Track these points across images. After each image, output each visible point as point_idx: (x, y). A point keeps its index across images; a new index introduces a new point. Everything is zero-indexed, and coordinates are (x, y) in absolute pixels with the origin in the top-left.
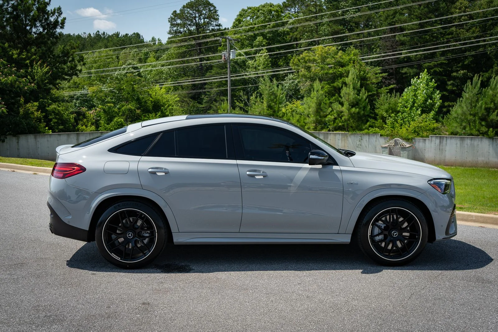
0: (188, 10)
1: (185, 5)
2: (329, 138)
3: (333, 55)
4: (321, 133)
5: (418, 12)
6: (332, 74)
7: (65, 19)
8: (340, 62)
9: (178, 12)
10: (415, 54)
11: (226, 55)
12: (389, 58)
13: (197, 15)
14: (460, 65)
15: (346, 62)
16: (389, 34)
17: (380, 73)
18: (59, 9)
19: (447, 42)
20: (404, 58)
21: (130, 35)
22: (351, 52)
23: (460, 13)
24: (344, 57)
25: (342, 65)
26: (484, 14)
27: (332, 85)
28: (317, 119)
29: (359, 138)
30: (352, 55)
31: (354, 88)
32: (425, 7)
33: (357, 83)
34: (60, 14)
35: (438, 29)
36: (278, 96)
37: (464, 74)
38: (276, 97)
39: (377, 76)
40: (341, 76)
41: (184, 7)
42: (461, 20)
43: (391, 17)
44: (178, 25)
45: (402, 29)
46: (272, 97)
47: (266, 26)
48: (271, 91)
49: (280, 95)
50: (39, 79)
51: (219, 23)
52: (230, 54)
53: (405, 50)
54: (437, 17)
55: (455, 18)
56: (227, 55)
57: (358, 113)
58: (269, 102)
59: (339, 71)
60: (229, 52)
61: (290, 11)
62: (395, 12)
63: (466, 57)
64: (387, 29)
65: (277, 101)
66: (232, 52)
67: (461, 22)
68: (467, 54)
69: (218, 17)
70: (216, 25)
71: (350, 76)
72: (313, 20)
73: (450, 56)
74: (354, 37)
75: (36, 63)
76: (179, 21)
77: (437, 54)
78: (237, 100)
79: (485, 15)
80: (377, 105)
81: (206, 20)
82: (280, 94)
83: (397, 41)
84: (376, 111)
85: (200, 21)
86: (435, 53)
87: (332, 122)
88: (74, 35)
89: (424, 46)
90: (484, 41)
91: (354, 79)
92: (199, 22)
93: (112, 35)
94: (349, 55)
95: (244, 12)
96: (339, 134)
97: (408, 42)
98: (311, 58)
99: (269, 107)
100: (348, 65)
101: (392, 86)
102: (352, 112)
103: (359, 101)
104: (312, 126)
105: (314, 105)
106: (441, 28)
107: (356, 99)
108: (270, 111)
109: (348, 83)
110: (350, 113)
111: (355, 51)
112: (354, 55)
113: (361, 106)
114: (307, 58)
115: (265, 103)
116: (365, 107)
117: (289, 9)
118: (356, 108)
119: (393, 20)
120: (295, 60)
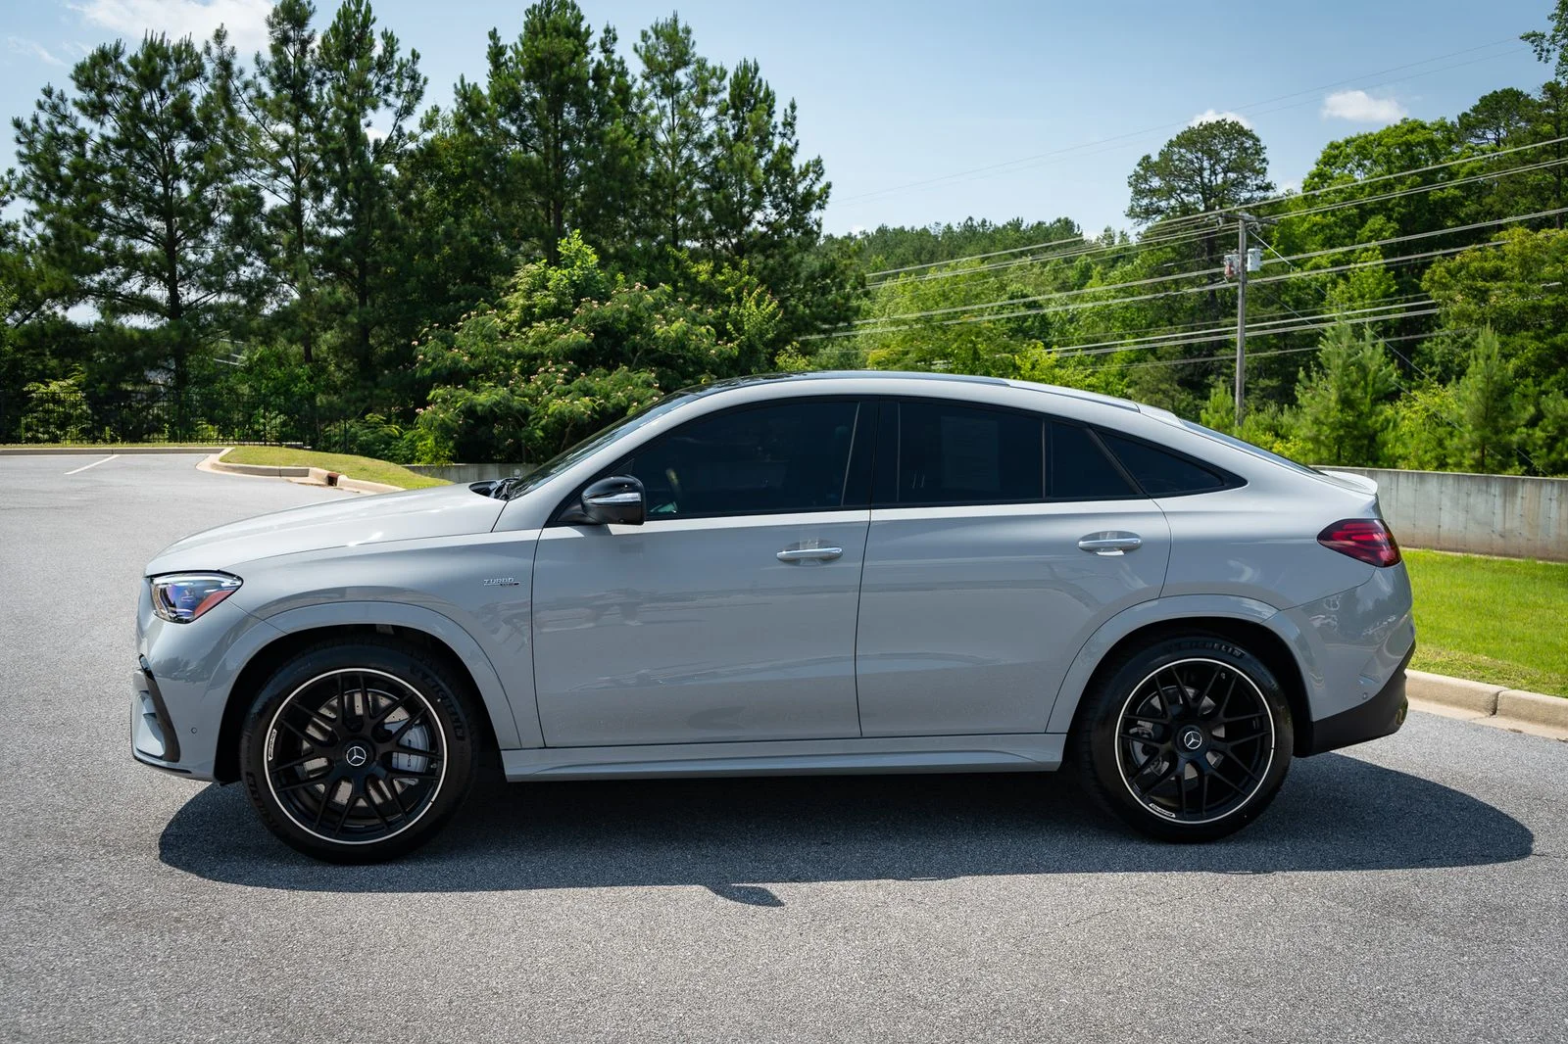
0: (1183, 151)
1: (1174, 139)
2: (1520, 494)
3: (1558, 255)
6: (1551, 308)
7: (829, 186)
9: (1155, 158)
11: (1235, 264)
13: (1206, 164)
18: (818, 162)
21: (1048, 225)
27: (1549, 340)
28: (1484, 438)
34: (819, 174)
38: (1366, 375)
41: (1171, 144)
44: (1153, 192)
46: (1354, 376)
48: (1353, 359)
49: (1378, 370)
50: (754, 331)
51: (1267, 180)
52: (1245, 260)
56: (1238, 262)
58: (1346, 388)
60: (1243, 254)
61: (1483, 138)
65: (1366, 385)
66: (1253, 253)
69: (1264, 165)
70: (1259, 188)
75: (750, 294)
76: (1156, 182)
81: (1229, 174)
85: (1213, 178)
87: (1545, 450)
88: (913, 229)
92: (1210, 181)
93: (1004, 227)
95: (1336, 152)
96: (1552, 482)
98: (1489, 265)
99: (1345, 402)
104: (1470, 458)
105: (1474, 397)
108: (1345, 415)
114: (1473, 265)
115: (1332, 392)
117: (1479, 133)
120: (1439, 269)
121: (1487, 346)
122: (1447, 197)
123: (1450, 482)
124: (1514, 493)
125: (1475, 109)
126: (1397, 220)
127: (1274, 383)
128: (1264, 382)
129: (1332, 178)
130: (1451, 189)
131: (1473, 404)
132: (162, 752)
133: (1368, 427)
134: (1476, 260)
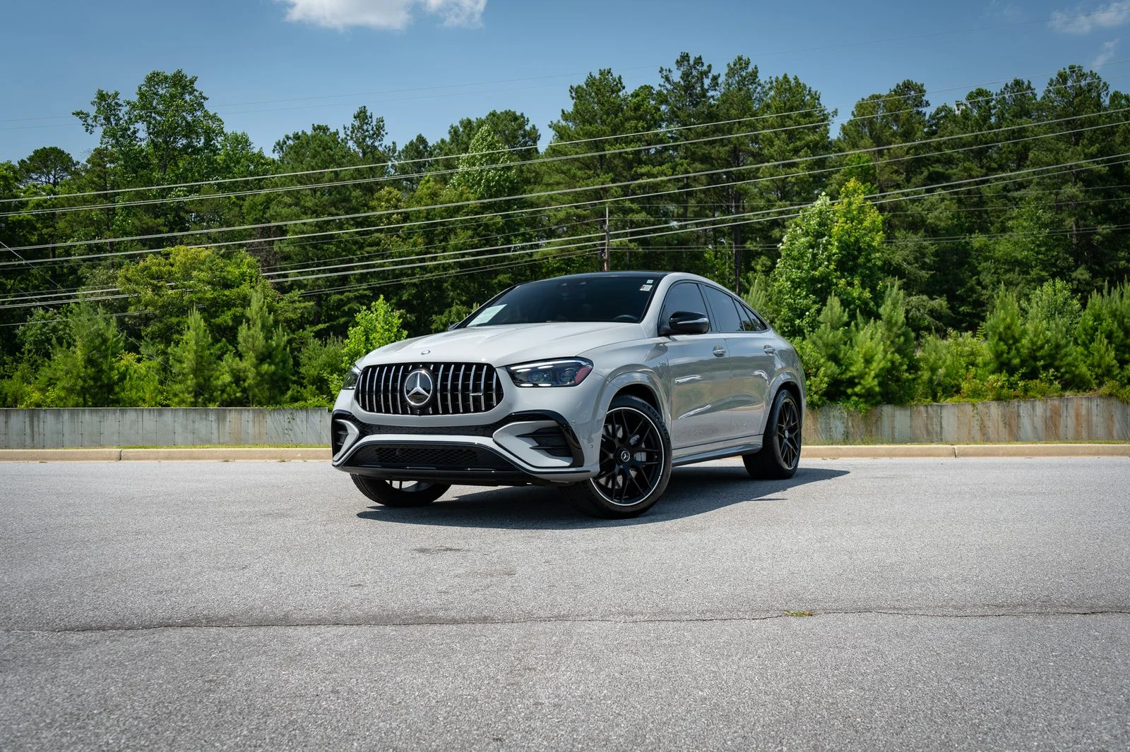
2: (228, 419)
3: (210, 265)
4: (212, 410)
5: (310, 202)
6: (209, 299)
8: (224, 278)
10: (313, 276)
15: (236, 278)
16: (259, 238)
17: (300, 302)
19: (368, 259)
20: (292, 282)
22: (242, 261)
23: (387, 208)
24: (229, 268)
25: (227, 285)
26: (428, 214)
27: (213, 320)
28: (198, 385)
29: (288, 415)
30: (245, 267)
31: (263, 326)
32: (323, 193)
33: (268, 317)
35: (351, 235)
36: (110, 341)
38: (104, 342)
39: (296, 306)
40: (229, 304)
43: (260, 208)
45: (282, 231)
46: (97, 342)
48: (92, 329)
49: (113, 339)
53: (291, 269)
54: (346, 212)
55: (380, 217)
57: (274, 373)
58: (90, 351)
59: (224, 295)
61: (36, 179)
62: (268, 201)
63: (402, 287)
64: (254, 229)
65: (107, 348)
67: (392, 224)
68: (405, 280)
71: (255, 305)
72: (101, 203)
73: (375, 282)
77: (352, 278)
80: (303, 358)
82: (114, 335)
83: (276, 253)
84: (302, 370)
86: (346, 277)
89: (325, 264)
90: (435, 259)
91: (261, 309)
94: (238, 266)
96: (249, 410)
97: (296, 255)
98: (164, 269)
99: (90, 362)
100: (241, 284)
101: (321, 326)
102: (263, 372)
103: (273, 350)
104: (190, 398)
105: (191, 356)
106: (357, 233)
107: (268, 347)
108: (91, 371)
109: (250, 317)
110: (258, 374)
111: (249, 259)
112: (249, 267)
113: (277, 360)
114: (154, 268)
115: (79, 354)
116: (284, 362)
117: (35, 177)
118: (270, 364)
119: (264, 213)
120: (131, 270)
121: (195, 323)
122: (23, 220)
124: (224, 419)
125: (31, 159)
130: (24, 214)
131: (191, 361)
132: (568, 464)
133: (110, 378)
134: (155, 264)
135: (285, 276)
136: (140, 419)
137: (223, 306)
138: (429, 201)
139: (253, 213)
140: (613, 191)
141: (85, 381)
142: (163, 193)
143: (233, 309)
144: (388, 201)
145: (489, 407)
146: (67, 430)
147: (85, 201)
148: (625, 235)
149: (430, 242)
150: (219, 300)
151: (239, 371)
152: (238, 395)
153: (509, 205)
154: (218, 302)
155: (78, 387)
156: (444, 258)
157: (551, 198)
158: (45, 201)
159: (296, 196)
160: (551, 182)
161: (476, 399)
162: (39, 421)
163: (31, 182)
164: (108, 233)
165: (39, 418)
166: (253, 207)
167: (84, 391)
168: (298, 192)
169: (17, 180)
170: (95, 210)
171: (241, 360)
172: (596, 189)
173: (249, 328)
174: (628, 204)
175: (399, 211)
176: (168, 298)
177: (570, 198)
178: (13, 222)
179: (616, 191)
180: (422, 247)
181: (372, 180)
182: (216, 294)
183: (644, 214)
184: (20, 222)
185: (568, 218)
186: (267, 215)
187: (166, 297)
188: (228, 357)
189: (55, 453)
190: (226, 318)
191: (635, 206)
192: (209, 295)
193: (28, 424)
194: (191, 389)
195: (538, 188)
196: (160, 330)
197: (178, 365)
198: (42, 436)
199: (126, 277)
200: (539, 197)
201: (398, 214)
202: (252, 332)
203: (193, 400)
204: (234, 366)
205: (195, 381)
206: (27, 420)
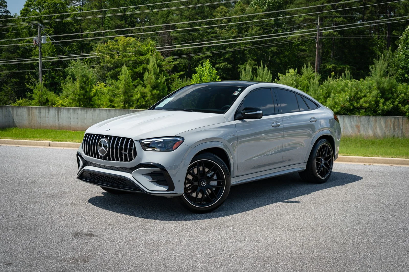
3: (134, 45)
4: (130, 110)
5: (186, 14)
6: (133, 60)
8: (140, 51)
10: (187, 48)
11: (37, 40)
12: (165, 50)
14: (222, 58)
15: (145, 51)
16: (165, 30)
17: (172, 62)
20: (178, 50)
22: (148, 43)
23: (221, 16)
24: (143, 47)
25: (141, 54)
27: (134, 70)
28: (125, 99)
30: (149, 46)
31: (154, 73)
32: (192, 10)
33: (157, 69)
35: (204, 29)
36: (90, 79)
37: (225, 65)
38: (88, 79)
39: (171, 64)
40: (141, 63)
42: (223, 22)
43: (165, 16)
45: (174, 27)
46: (85, 79)
47: (51, 17)
48: (83, 74)
49: (91, 78)
51: (7, 9)
52: (41, 40)
53: (178, 44)
54: (203, 18)
55: (217, 21)
57: (159, 94)
58: (82, 83)
59: (140, 59)
60: (40, 38)
61: (75, 4)
62: (169, 12)
63: (226, 53)
64: (163, 26)
65: (89, 82)
66: (43, 37)
67: (222, 23)
68: (227, 50)
69: (5, 4)
70: (4, 12)
71: (151, 64)
72: (99, 14)
73: (214, 51)
74: (135, 31)
77: (203, 48)
78: (27, 82)
79: (240, 20)
80: (172, 88)
82: (92, 76)
83: (171, 37)
86: (202, 47)
89: (193, 42)
90: (241, 40)
91: (154, 65)
94: (146, 46)
95: (30, 3)
97: (180, 37)
98: (115, 47)
99: (82, 88)
100: (147, 54)
101: (182, 73)
102: (154, 94)
103: (159, 84)
104: (122, 104)
105: (122, 86)
106: (206, 27)
107: (156, 82)
108: (82, 92)
109: (149, 69)
110: (152, 94)
111: (152, 42)
112: (151, 46)
113: (160, 88)
114: (111, 46)
115: (77, 84)
116: (163, 89)
117: (74, 2)
118: (157, 90)
119: (167, 18)
120: (101, 47)
121: (125, 71)
122: (68, 22)
123: (118, 111)
126: (53, 27)
127: (17, 80)
128: (13, 80)
129: (30, 12)
130: (69, 20)
131: (122, 88)
132: (166, 189)
133: (90, 95)
134: (111, 45)
135: (175, 47)
136: (101, 113)
137: (139, 63)
138: (241, 13)
139: (162, 19)
140: (327, 7)
141: (80, 96)
142: (125, 10)
143: (143, 65)
144: (221, 13)
145: (131, 160)
146: (72, 116)
147: (93, 14)
148: (333, 29)
149: (240, 32)
150: (137, 61)
151: (144, 93)
152: (144, 103)
153: (278, 14)
154: (137, 62)
155: (77, 99)
156: (246, 39)
157: (297, 11)
158: (78, 14)
159: (181, 11)
160: (298, 3)
161: (126, 155)
162: (61, 113)
163: (73, 5)
164: (102, 27)
165: (61, 111)
166: (162, 16)
167: (79, 100)
168: (182, 9)
169: (67, 4)
170: (97, 17)
171: (145, 88)
172: (319, 6)
173: (149, 75)
174: (334, 13)
175: (226, 18)
176: (116, 60)
177: (306, 10)
178: (65, 23)
179: (329, 7)
180: (236, 34)
181: (215, 3)
182: (136, 58)
183: (342, 18)
184: (67, 23)
185: (305, 20)
186: (168, 20)
187: (115, 59)
188: (139, 87)
189: (24, 142)
190: (139, 69)
191: (338, 15)
192: (133, 59)
193: (56, 114)
194: (122, 101)
195: (292, 6)
196: (113, 74)
197: (117, 90)
198: (62, 119)
199: (99, 50)
200: (292, 11)
201: (225, 19)
202: (150, 76)
203: (123, 105)
204: (142, 91)
205: (124, 97)
206: (56, 112)
